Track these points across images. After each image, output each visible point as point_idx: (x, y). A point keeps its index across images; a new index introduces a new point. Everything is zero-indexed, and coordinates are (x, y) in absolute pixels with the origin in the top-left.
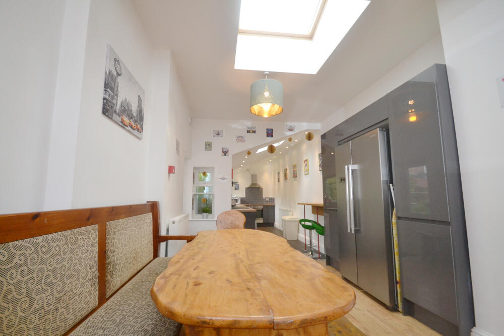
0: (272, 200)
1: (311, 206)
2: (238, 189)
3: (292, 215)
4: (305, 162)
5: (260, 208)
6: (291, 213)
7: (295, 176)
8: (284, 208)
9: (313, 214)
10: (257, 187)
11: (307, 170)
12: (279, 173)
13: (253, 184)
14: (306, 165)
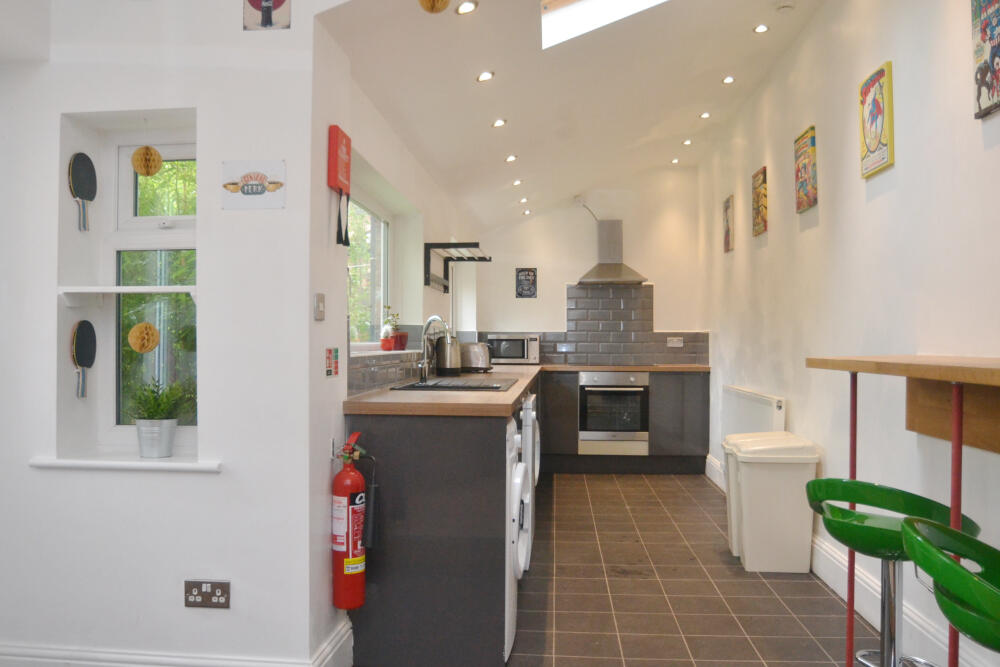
0: (697, 344)
1: (900, 383)
2: (532, 294)
3: (787, 428)
4: (865, 92)
5: (639, 380)
6: (778, 417)
7: (807, 202)
8: (748, 388)
9: (913, 436)
10: (626, 278)
11: (884, 144)
12: (728, 205)
13: (601, 268)
14: (877, 110)
